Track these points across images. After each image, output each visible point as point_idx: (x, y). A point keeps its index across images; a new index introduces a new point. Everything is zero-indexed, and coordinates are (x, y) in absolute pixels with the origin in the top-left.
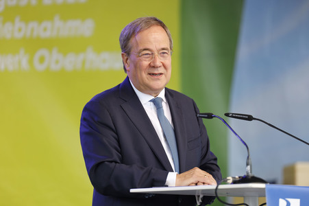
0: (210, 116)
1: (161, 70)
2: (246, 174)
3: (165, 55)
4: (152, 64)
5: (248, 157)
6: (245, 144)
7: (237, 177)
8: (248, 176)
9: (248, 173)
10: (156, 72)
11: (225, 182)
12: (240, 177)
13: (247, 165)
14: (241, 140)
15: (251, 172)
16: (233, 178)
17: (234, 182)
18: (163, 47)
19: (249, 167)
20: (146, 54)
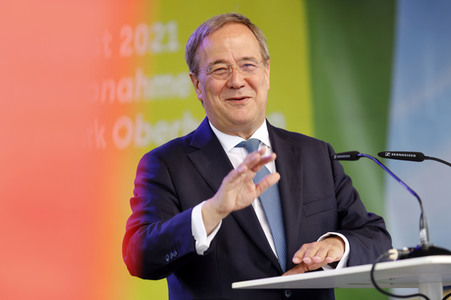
0: (354, 156)
1: (246, 91)
2: (419, 243)
3: (251, 67)
4: (230, 84)
5: (422, 215)
6: (415, 195)
7: (405, 249)
8: (424, 245)
9: (423, 241)
10: (237, 96)
11: (386, 259)
12: (410, 249)
13: (421, 227)
14: (408, 188)
15: (428, 240)
16: (399, 250)
17: (402, 257)
18: (245, 56)
19: (424, 231)
20: (219, 69)
